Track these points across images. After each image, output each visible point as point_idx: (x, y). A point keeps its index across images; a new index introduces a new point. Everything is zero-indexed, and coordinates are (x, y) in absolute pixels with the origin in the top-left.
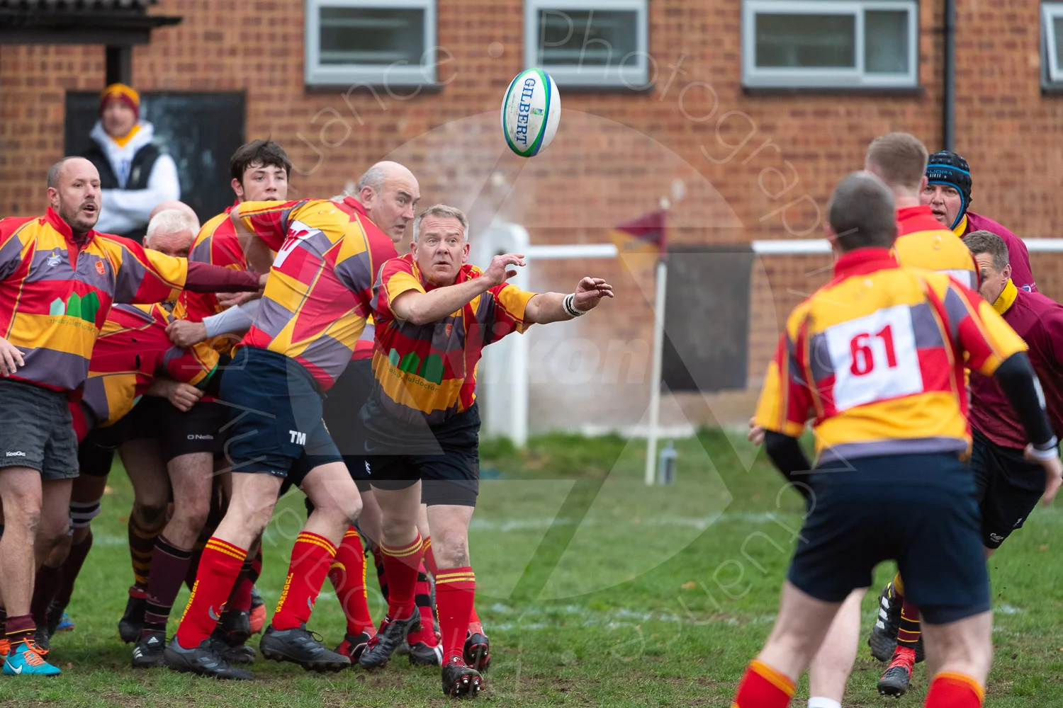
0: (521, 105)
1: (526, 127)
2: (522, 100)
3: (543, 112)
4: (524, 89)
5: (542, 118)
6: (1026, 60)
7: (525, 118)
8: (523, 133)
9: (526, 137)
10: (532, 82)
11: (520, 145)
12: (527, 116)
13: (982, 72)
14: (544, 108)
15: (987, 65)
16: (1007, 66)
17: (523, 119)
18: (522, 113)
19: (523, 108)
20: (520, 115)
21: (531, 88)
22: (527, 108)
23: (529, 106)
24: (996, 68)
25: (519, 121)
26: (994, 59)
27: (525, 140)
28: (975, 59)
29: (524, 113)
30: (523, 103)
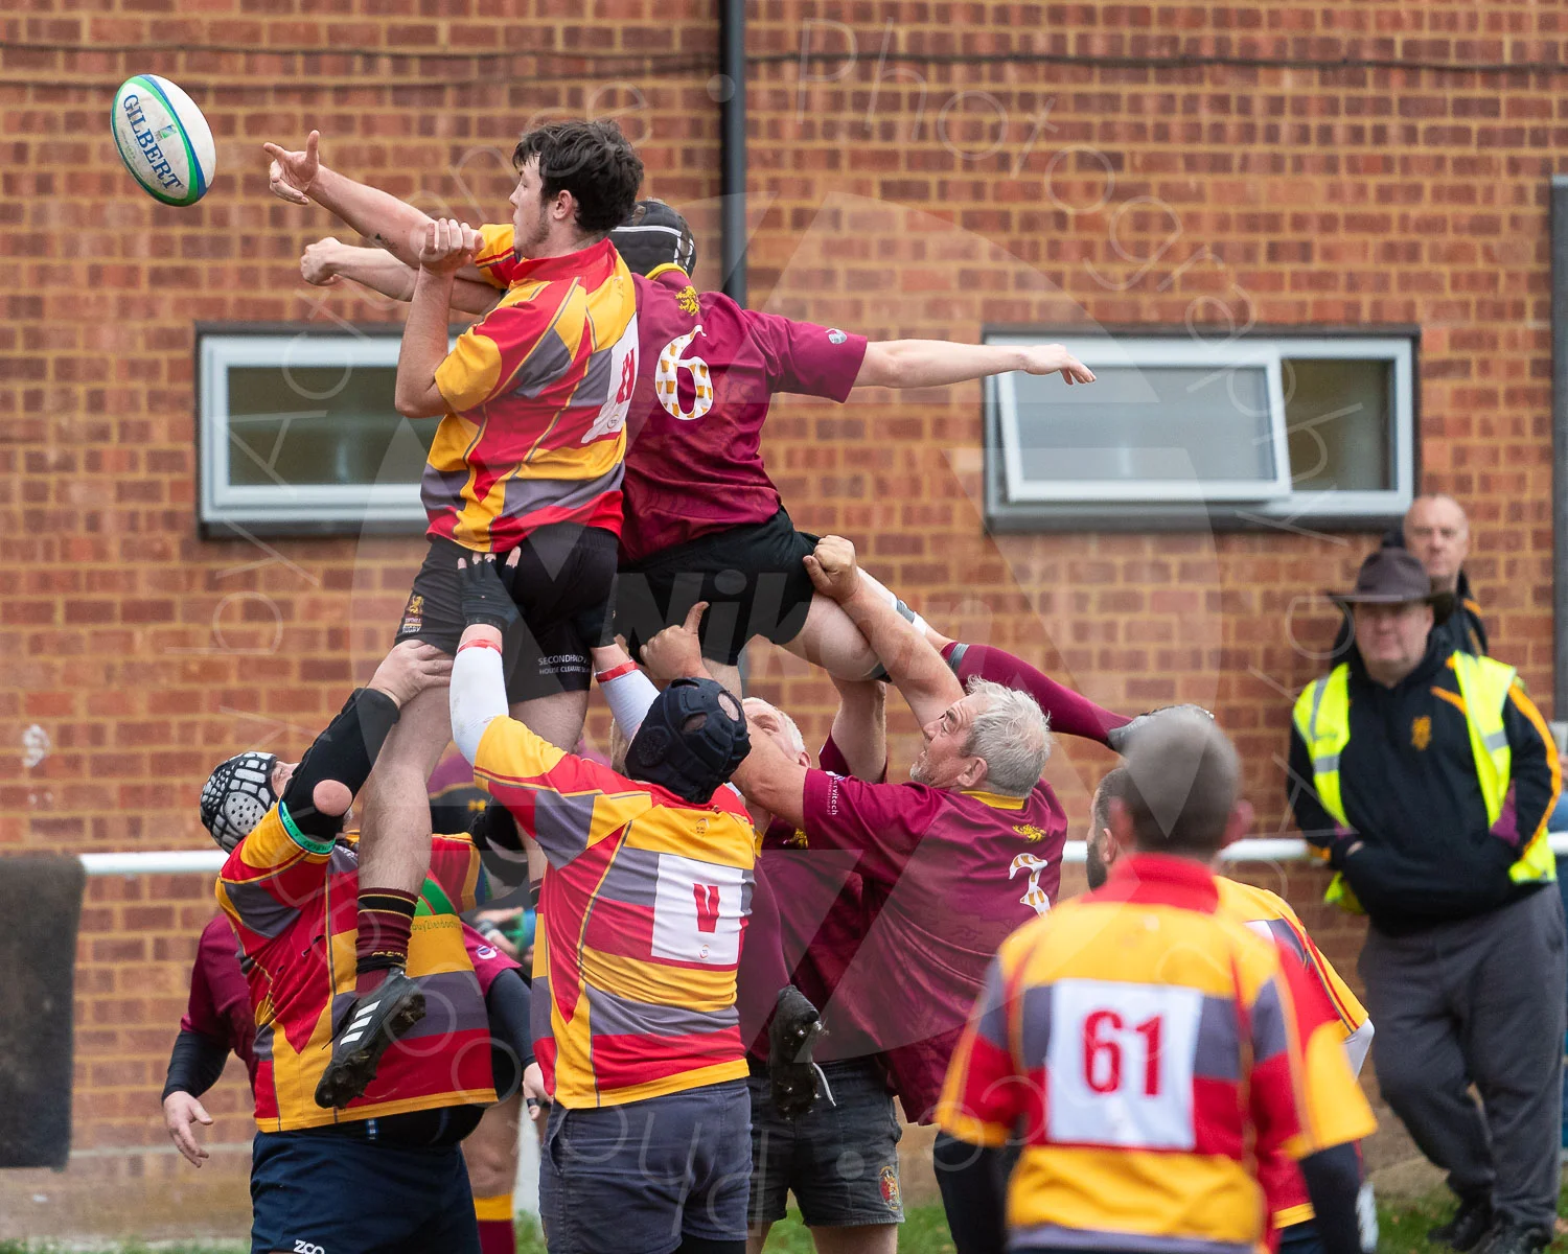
0: (139, 138)
1: (165, 163)
2: (136, 132)
3: (175, 128)
4: (129, 116)
5: (177, 137)
6: (944, 462)
7: (156, 152)
8: (168, 172)
9: (173, 175)
10: (133, 100)
11: (174, 192)
12: (157, 148)
13: (828, 486)
14: (171, 121)
15: (842, 472)
16: (897, 471)
17: (154, 155)
18: (147, 149)
19: (143, 141)
20: (147, 153)
21: (136, 108)
22: (149, 138)
23: (149, 133)
24: (869, 478)
25: (151, 162)
26: (860, 457)
27: (176, 180)
28: (810, 458)
29: (150, 146)
30: (139, 134)
